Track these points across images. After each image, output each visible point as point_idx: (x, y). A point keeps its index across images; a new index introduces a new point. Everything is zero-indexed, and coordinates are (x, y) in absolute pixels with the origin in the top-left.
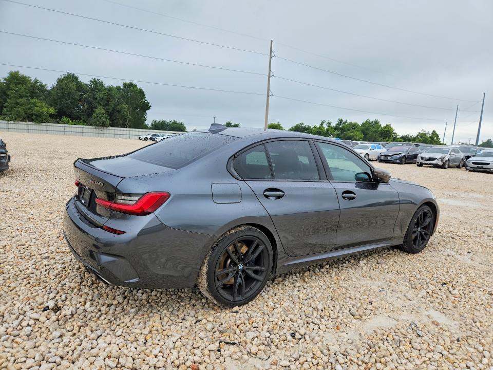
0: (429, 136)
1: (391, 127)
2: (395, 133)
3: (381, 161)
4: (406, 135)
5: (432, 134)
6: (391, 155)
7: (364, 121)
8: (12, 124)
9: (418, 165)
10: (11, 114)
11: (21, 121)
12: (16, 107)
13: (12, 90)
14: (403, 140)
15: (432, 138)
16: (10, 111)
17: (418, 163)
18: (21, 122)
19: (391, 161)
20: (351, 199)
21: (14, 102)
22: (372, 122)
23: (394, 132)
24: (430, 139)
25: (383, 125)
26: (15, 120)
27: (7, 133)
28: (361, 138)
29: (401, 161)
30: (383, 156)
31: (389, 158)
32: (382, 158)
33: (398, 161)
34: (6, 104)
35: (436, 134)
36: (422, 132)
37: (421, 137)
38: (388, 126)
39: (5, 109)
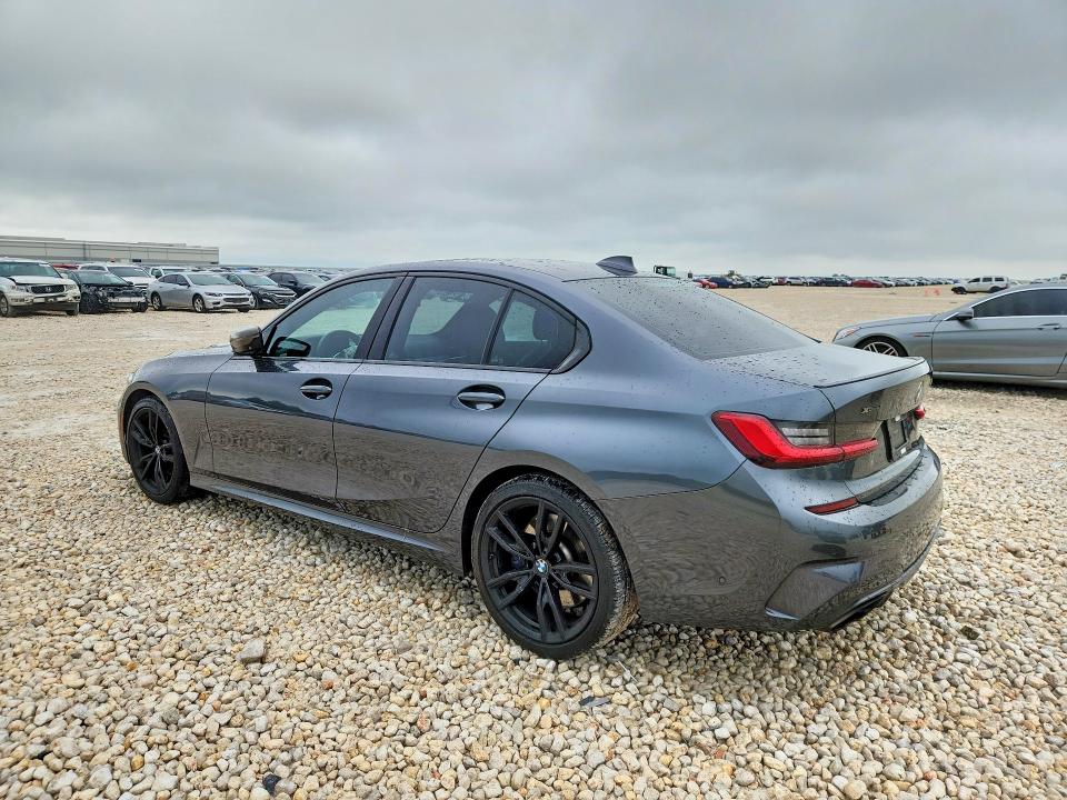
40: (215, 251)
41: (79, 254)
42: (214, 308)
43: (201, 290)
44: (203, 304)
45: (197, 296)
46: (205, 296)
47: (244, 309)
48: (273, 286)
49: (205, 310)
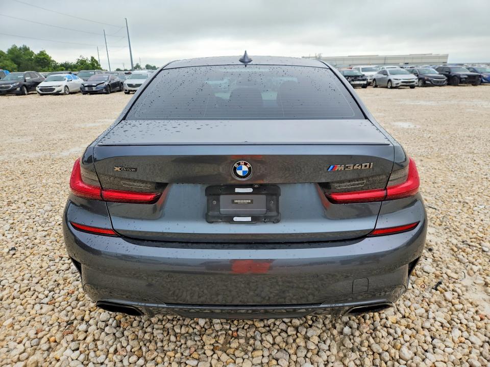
0: (89, 62)
1: (46, 54)
2: (53, 61)
3: (85, 93)
4: (65, 62)
5: (92, 60)
6: (95, 85)
7: (10, 47)
9: (126, 93)
14: (65, 69)
15: (93, 65)
17: (126, 90)
19: (97, 91)
22: (20, 49)
23: (52, 59)
24: (91, 66)
25: (36, 52)
28: (15, 69)
29: (106, 90)
30: (86, 86)
31: (94, 89)
32: (87, 89)
33: (104, 91)
35: (95, 60)
36: (80, 59)
37: (82, 64)
38: (42, 53)
40: (446, 56)
41: (382, 62)
42: (396, 86)
43: (391, 77)
44: (391, 84)
45: (390, 80)
46: (393, 80)
47: (412, 87)
48: (437, 74)
49: (392, 88)
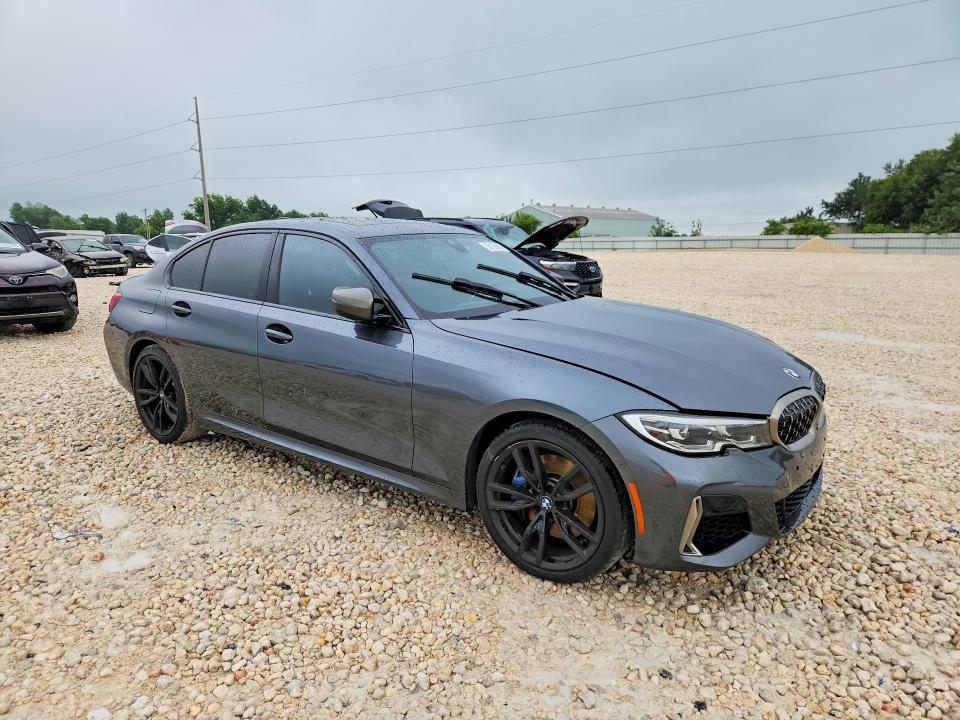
8: (934, 240)
10: (936, 220)
11: (954, 231)
12: (948, 205)
13: (949, 171)
16: (934, 214)
18: (954, 235)
20: (279, 341)
21: (947, 195)
26: (941, 230)
27: (922, 256)
34: (930, 201)
39: (926, 211)
